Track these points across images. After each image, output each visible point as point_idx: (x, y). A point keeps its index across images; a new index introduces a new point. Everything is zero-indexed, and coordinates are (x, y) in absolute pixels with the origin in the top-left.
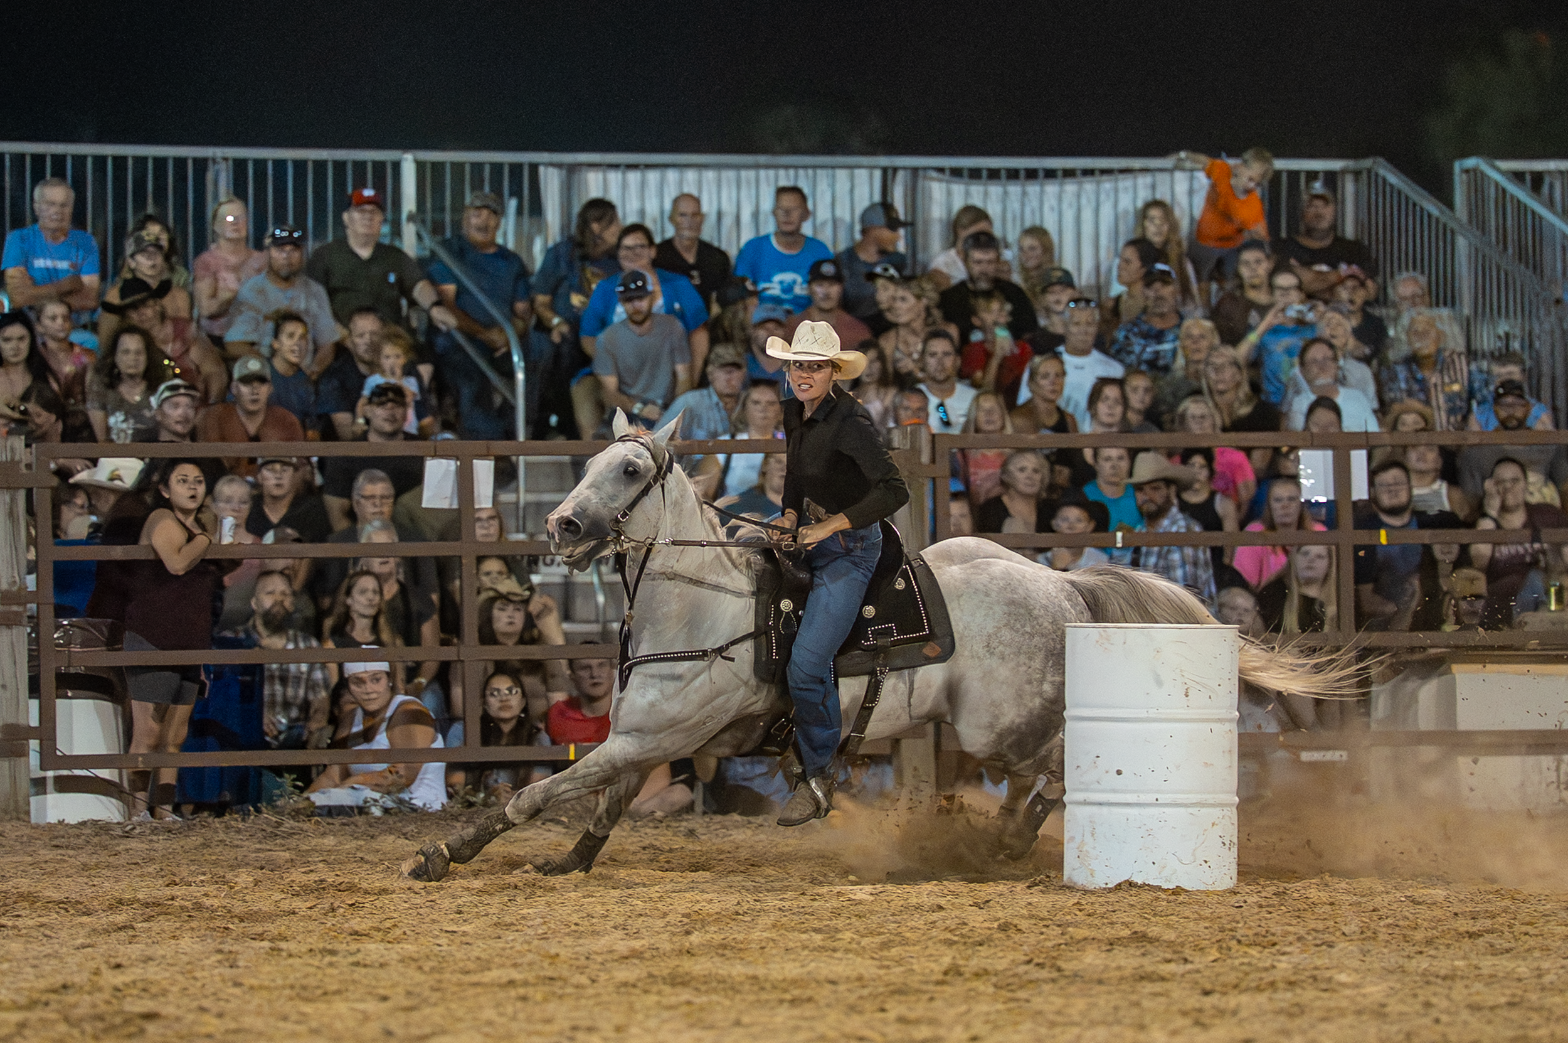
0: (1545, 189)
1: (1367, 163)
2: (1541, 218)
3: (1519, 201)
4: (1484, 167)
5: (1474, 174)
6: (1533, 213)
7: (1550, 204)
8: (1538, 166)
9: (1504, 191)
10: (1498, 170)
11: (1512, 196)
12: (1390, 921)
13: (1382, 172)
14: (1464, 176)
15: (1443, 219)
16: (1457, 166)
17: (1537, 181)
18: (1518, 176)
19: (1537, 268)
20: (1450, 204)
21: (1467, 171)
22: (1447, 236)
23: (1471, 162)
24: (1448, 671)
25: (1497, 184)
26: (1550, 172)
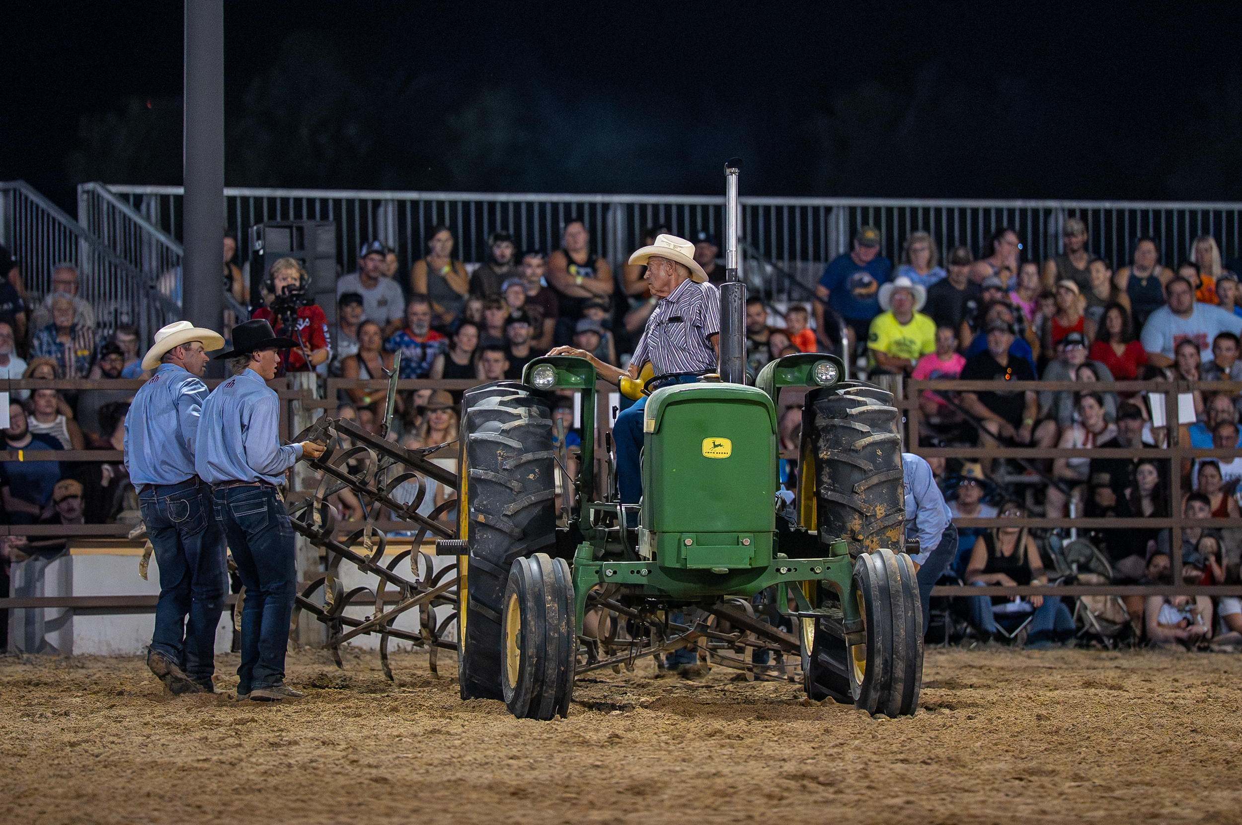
0: (144, 207)
1: (12, 185)
2: (140, 228)
3: (125, 215)
4: (100, 190)
5: (92, 194)
6: (135, 224)
7: (148, 218)
8: (139, 190)
9: (114, 207)
10: (110, 192)
11: (120, 212)
12: (14, 735)
13: (24, 191)
14: (85, 196)
15: (68, 226)
16: (80, 188)
17: (138, 201)
18: (124, 197)
19: (138, 262)
20: (74, 215)
21: (88, 192)
22: (73, 239)
23: (90, 186)
24: (67, 554)
25: (108, 203)
26: (147, 195)
